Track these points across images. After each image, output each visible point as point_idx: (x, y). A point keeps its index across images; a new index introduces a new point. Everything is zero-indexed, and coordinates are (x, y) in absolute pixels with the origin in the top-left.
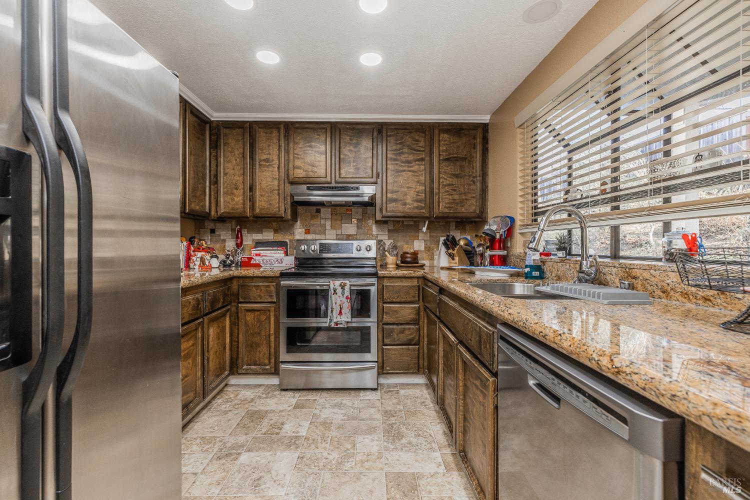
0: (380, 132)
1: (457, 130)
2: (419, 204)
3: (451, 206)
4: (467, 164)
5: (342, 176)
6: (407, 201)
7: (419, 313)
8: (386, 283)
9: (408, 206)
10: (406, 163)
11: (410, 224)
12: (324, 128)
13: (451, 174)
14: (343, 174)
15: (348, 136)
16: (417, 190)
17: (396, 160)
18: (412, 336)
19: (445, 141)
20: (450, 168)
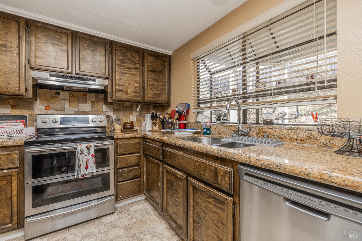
0: (111, 46)
1: (156, 55)
2: (136, 94)
3: (153, 96)
4: (161, 75)
5: (81, 70)
6: (129, 92)
7: (140, 159)
8: (119, 142)
9: (129, 95)
10: (128, 69)
11: (128, 106)
12: (65, 33)
13: (153, 79)
14: (83, 68)
15: (86, 43)
16: (135, 86)
17: (121, 66)
18: (137, 173)
19: (150, 60)
20: (153, 76)
